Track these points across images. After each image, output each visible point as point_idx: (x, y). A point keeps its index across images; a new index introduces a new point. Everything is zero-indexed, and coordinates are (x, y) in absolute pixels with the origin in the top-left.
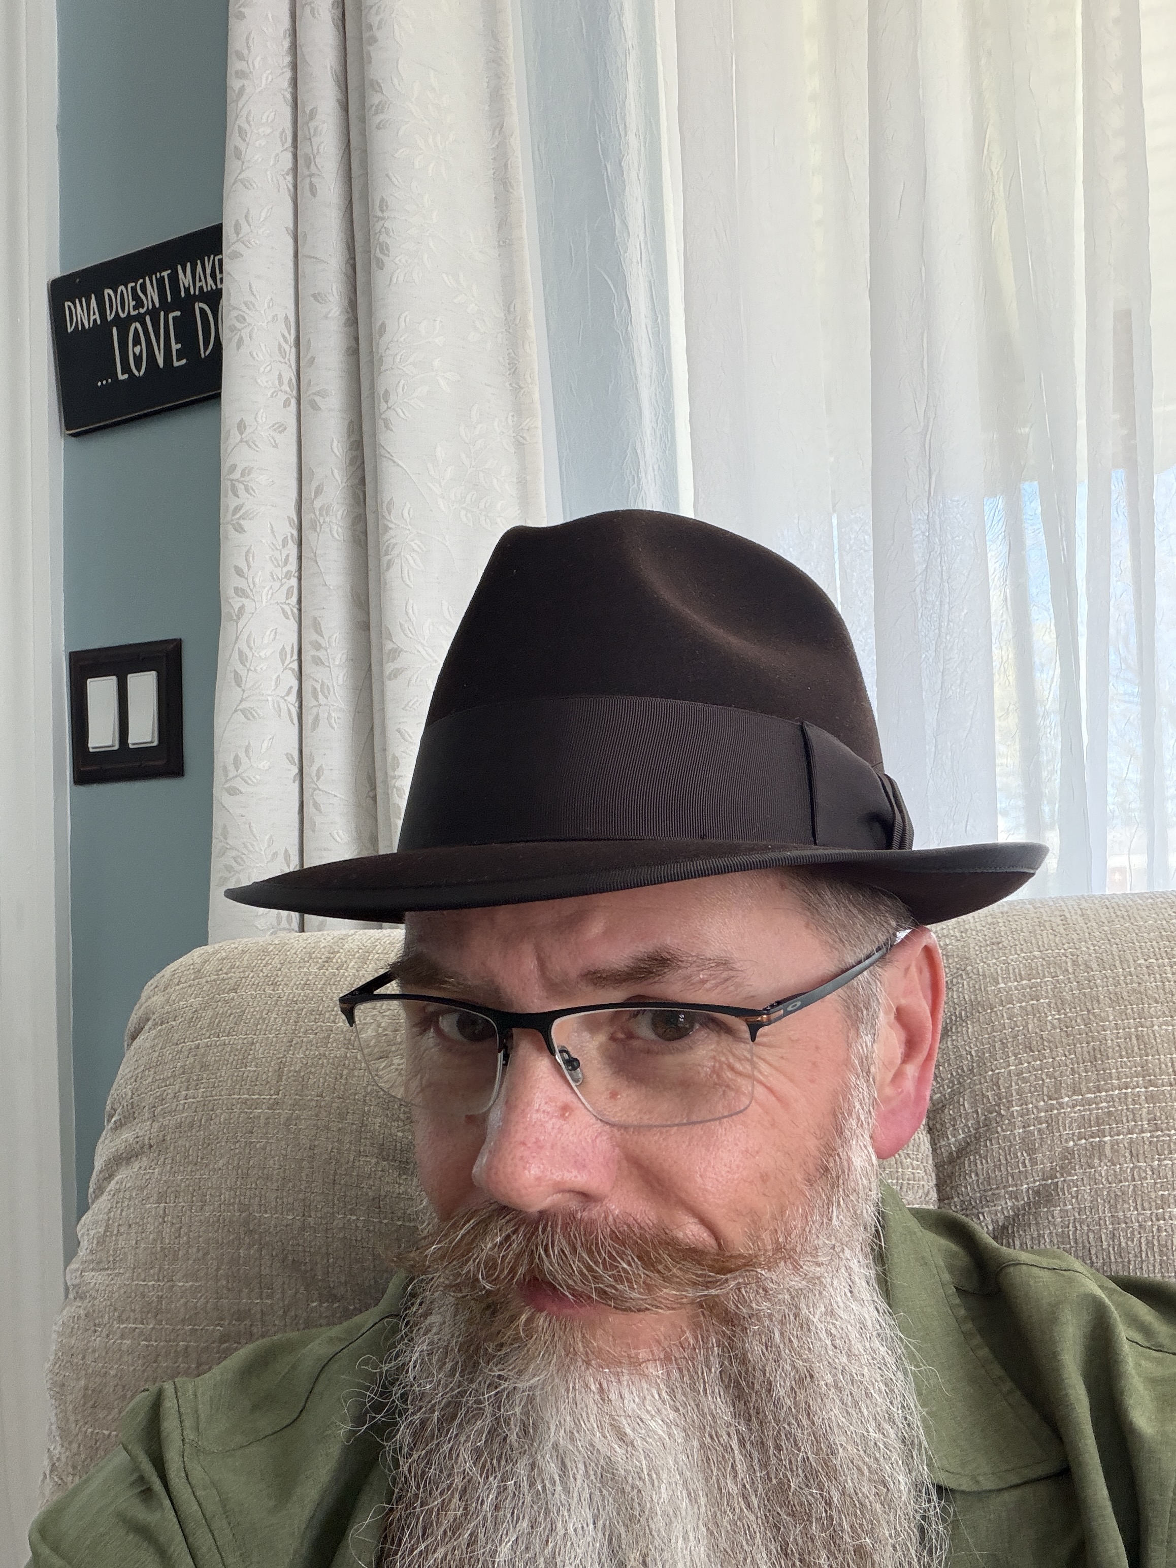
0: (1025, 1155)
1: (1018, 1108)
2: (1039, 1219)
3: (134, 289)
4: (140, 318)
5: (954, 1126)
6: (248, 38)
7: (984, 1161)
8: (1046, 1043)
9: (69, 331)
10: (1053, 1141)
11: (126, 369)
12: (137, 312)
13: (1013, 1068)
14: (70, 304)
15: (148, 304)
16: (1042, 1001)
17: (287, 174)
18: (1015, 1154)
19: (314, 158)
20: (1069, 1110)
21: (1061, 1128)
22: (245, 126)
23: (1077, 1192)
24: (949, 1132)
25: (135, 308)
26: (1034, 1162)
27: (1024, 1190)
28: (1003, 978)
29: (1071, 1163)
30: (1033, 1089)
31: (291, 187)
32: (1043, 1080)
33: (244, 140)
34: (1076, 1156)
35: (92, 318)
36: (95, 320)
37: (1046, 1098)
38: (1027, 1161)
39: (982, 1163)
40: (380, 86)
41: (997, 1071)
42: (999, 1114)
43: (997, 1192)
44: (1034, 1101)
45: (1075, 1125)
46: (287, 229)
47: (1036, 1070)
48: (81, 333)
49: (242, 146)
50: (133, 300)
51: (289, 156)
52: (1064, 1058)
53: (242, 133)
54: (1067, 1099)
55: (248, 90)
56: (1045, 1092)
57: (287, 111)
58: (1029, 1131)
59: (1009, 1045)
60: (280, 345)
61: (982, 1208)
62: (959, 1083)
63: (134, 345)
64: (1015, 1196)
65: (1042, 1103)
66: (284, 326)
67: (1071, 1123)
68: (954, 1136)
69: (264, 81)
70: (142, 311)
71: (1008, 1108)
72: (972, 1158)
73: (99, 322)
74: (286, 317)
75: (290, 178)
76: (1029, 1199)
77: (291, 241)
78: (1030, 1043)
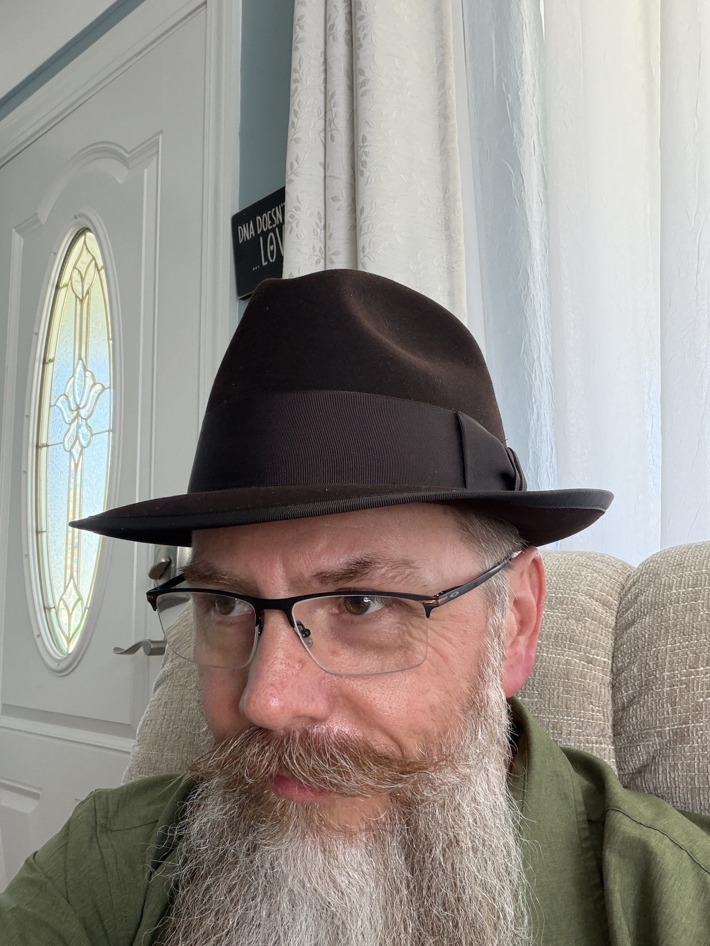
0: (669, 706)
1: (668, 673)
2: (675, 752)
3: (270, 214)
4: (273, 230)
5: (626, 684)
6: (300, 60)
7: (642, 709)
8: (694, 630)
9: (241, 241)
10: (688, 697)
11: (266, 259)
12: (271, 227)
13: (670, 646)
14: (241, 227)
15: (277, 222)
16: (699, 601)
17: (321, 132)
18: (663, 705)
19: (333, 119)
20: (702, 676)
21: (695, 688)
22: (297, 109)
23: (702, 734)
24: (623, 688)
25: (271, 225)
26: (674, 711)
27: (667, 732)
28: (676, 586)
29: (700, 714)
30: (680, 661)
31: (323, 140)
32: (687, 655)
33: (296, 117)
34: (704, 709)
35: (251, 233)
36: (252, 235)
37: (687, 667)
38: (670, 710)
39: (640, 710)
40: (363, 72)
41: (659, 648)
42: (655, 676)
43: (649, 731)
44: (679, 669)
45: (704, 687)
46: (320, 163)
47: (684, 647)
48: (246, 243)
49: (295, 120)
50: (270, 220)
51: (322, 122)
52: (705, 640)
53: (296, 113)
54: (702, 668)
55: (299, 89)
56: (688, 663)
57: (322, 97)
58: (674, 690)
59: (670, 631)
60: (314, 230)
61: (640, 742)
62: (635, 656)
63: (270, 245)
64: (660, 735)
65: (685, 671)
66: (317, 218)
67: (702, 685)
68: (626, 691)
69: (308, 82)
70: (274, 226)
71: (662, 673)
72: (635, 706)
73: (254, 235)
74: (319, 213)
75: (322, 134)
76: (670, 738)
77: (322, 169)
78: (684, 630)
